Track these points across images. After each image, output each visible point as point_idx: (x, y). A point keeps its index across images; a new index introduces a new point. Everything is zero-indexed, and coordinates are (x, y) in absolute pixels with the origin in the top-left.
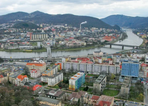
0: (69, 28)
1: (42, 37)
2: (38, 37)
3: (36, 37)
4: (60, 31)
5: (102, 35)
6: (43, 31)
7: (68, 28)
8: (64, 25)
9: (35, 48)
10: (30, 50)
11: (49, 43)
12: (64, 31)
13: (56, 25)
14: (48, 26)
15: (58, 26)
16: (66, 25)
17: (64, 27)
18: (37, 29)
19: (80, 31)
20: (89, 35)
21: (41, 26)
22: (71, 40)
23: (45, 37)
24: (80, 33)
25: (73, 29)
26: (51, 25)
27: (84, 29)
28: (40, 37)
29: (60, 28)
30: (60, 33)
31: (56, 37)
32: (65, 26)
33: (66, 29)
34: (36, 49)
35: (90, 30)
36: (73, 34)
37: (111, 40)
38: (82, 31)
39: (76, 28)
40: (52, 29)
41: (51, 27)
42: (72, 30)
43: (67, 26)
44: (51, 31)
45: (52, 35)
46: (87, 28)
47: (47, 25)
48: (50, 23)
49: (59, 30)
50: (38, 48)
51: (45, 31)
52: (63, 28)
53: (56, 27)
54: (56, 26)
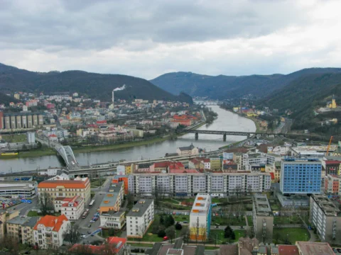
0: (84, 100)
1: (30, 122)
2: (19, 122)
3: (13, 122)
4: (65, 109)
5: (163, 114)
6: (25, 109)
7: (82, 102)
8: (71, 95)
9: (24, 147)
10: (13, 154)
11: (53, 136)
12: (76, 108)
13: (53, 95)
14: (33, 98)
15: (59, 98)
16: (76, 94)
17: (70, 98)
18: (8, 105)
19: (112, 107)
20: (136, 115)
21: (17, 96)
22: (105, 127)
23: (36, 121)
24: (114, 111)
25: (96, 104)
26: (39, 96)
27: (119, 103)
28: (25, 122)
29: (63, 101)
30: (67, 113)
31: (63, 121)
32: (74, 98)
33: (78, 103)
34: (28, 150)
35: (131, 105)
36: (99, 114)
37: (190, 123)
38: (118, 107)
39: (99, 101)
40: (46, 105)
41: (42, 100)
42: (94, 106)
43: (79, 97)
44: (45, 108)
45: (51, 118)
46: (125, 101)
47: (31, 95)
48: (36, 90)
49: (62, 107)
50: (31, 146)
51: (29, 109)
52: (69, 101)
53: (54, 100)
54: (52, 98)
